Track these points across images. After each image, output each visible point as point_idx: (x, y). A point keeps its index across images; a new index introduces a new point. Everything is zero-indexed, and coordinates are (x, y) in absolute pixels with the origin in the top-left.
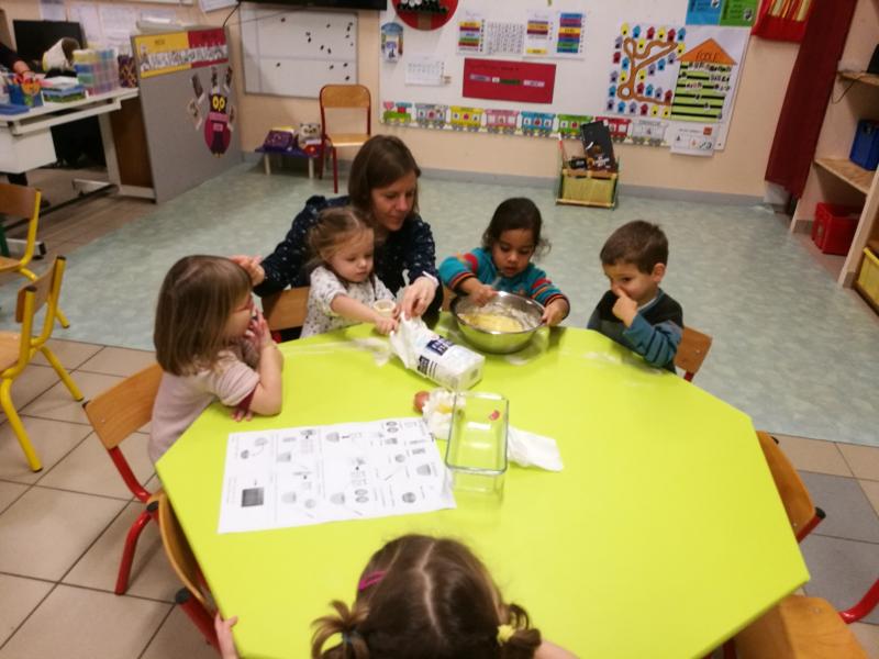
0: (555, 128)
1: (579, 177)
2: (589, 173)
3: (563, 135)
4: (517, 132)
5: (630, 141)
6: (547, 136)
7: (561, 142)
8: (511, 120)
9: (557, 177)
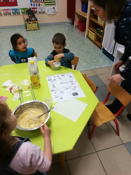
0: (20, 12)
1: (29, 23)
2: (31, 22)
3: (23, 14)
4: (12, 14)
5: (38, 13)
6: (19, 14)
7: (23, 16)
8: (9, 11)
9: (25, 24)
